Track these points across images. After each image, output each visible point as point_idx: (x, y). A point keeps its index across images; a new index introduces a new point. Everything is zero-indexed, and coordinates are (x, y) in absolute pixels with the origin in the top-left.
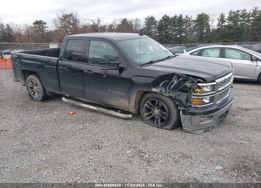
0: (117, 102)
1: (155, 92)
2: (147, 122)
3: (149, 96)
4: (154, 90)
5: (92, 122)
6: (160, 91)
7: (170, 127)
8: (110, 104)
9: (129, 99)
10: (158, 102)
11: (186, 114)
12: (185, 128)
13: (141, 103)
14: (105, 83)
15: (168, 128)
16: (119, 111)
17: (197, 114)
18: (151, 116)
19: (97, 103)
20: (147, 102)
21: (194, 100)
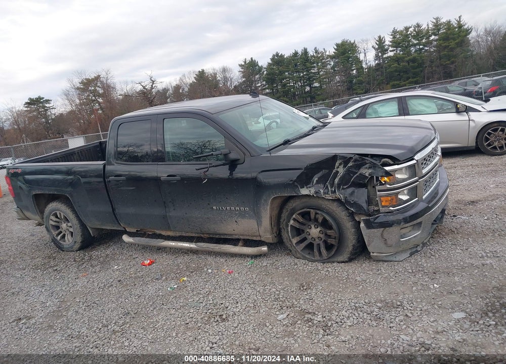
0: (235, 226)
1: (307, 195)
2: (299, 255)
3: (294, 205)
4: (304, 191)
5: (192, 272)
6: (316, 193)
7: (345, 256)
8: (221, 232)
9: (258, 217)
10: (314, 213)
11: (373, 228)
12: (375, 254)
13: (281, 220)
14: (205, 194)
15: (342, 260)
16: (240, 244)
17: (393, 224)
18: (306, 243)
19: (194, 235)
20: (294, 216)
21: (382, 198)
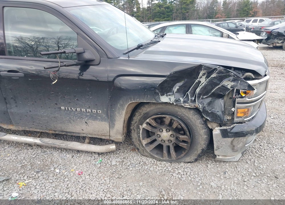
0: (84, 126)
1: (166, 103)
2: (147, 154)
3: (148, 110)
4: (164, 99)
5: (38, 172)
6: (176, 101)
7: (193, 157)
8: (68, 130)
9: (111, 120)
10: (169, 120)
11: (228, 137)
12: (220, 157)
13: (132, 123)
14: (53, 94)
15: (189, 161)
16: (87, 140)
17: (247, 135)
18: (156, 144)
20: (148, 120)
21: (239, 110)
